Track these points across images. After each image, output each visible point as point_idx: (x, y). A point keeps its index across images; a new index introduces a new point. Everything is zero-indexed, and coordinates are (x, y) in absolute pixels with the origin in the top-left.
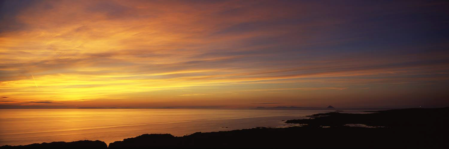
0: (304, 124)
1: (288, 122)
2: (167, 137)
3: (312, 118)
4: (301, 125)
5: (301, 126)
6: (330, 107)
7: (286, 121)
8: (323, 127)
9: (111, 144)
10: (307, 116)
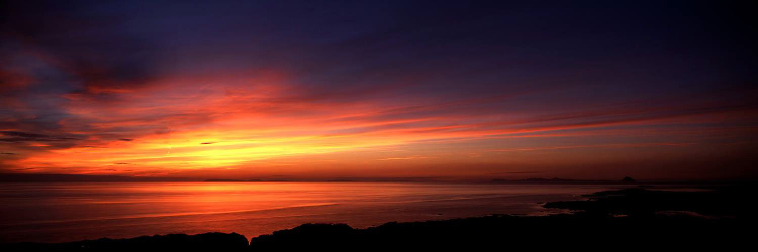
0: (578, 211)
1: (549, 206)
2: (342, 229)
3: (593, 199)
4: (573, 211)
5: (572, 214)
6: (627, 180)
7: (544, 204)
8: (615, 216)
9: (254, 239)
10: (583, 196)
